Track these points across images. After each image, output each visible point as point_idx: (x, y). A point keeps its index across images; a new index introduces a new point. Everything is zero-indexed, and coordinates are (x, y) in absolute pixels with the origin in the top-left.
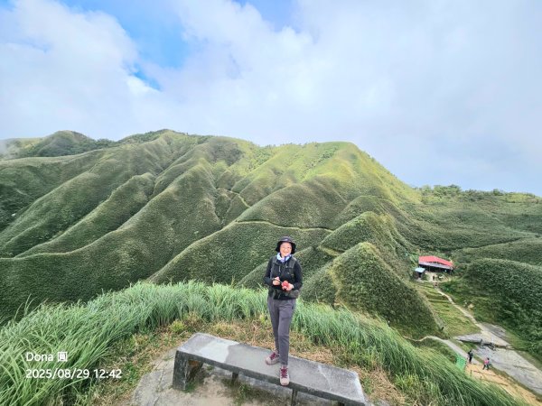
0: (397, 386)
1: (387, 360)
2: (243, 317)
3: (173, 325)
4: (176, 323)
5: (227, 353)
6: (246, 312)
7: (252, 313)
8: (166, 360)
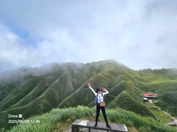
0: (139, 131)
1: (135, 123)
2: (89, 116)
3: (67, 121)
4: (68, 119)
5: (87, 124)
6: (89, 114)
7: (91, 115)
8: (67, 130)
